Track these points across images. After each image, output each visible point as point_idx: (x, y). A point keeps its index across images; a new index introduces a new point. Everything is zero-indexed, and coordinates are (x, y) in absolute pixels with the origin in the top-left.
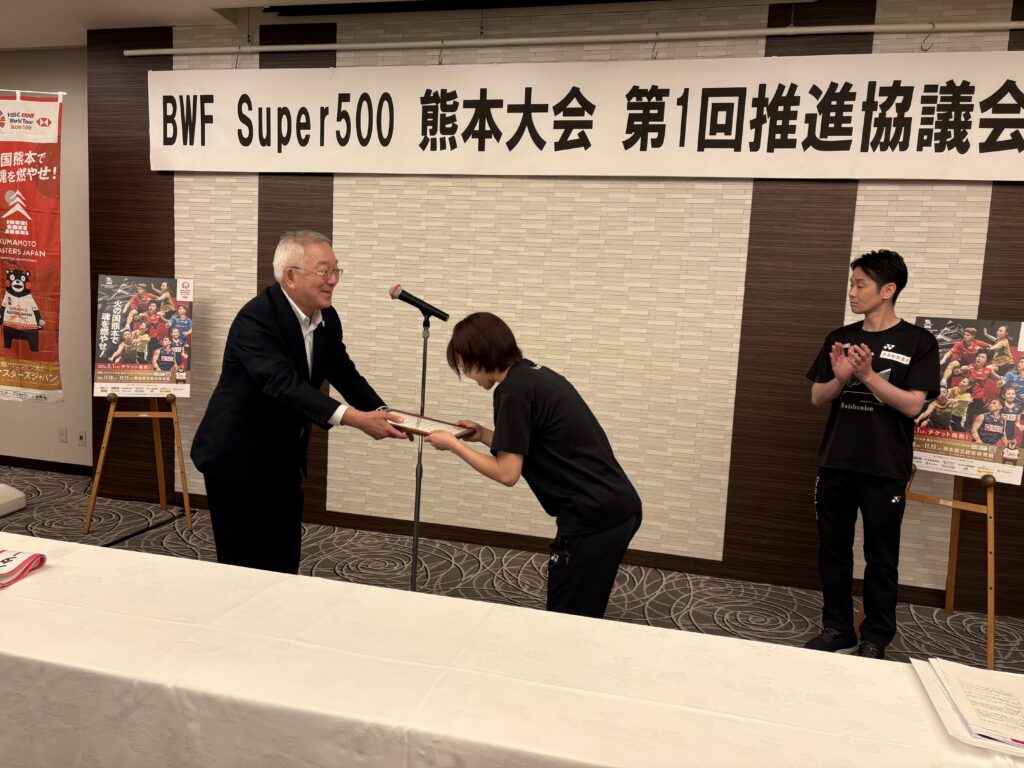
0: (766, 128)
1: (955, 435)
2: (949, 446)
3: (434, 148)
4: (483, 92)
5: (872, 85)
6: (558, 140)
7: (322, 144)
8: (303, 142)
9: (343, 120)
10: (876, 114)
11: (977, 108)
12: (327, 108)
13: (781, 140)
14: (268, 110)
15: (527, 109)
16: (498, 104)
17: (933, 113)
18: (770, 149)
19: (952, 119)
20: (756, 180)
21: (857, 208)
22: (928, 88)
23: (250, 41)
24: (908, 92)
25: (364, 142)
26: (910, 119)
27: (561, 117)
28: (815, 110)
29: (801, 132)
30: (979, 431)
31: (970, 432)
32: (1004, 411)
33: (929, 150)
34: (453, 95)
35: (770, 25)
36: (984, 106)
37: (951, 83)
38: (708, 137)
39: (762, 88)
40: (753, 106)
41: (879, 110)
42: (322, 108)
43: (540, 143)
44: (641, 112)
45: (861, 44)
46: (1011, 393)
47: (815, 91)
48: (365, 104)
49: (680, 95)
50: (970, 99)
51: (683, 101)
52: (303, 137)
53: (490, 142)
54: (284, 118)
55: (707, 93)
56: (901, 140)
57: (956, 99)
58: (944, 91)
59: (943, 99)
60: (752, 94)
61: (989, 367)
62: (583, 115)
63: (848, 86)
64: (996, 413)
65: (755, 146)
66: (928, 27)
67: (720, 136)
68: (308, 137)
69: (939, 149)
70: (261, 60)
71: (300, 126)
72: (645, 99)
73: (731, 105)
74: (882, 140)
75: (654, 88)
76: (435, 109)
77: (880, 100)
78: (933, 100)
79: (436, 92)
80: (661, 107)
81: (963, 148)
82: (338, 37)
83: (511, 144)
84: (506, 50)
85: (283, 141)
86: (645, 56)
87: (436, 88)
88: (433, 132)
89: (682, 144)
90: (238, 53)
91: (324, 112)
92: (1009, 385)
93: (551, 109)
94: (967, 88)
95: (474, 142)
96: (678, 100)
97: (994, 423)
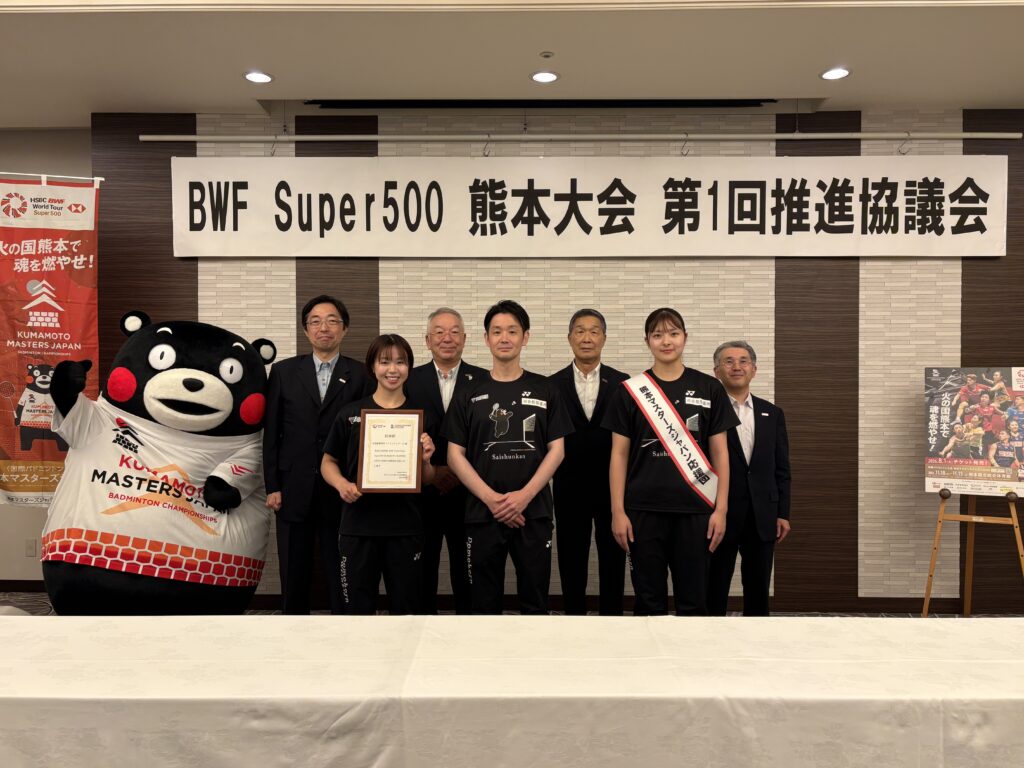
0: (784, 214)
1: (976, 462)
2: (973, 472)
3: (484, 233)
4: (531, 182)
5: (865, 181)
6: (603, 225)
7: (368, 229)
8: (348, 227)
9: (390, 207)
10: (870, 204)
11: (947, 199)
12: (373, 195)
13: (797, 225)
14: (309, 196)
15: (573, 198)
16: (546, 193)
17: (914, 203)
18: (789, 232)
19: (929, 208)
20: (777, 258)
21: (861, 280)
22: (909, 184)
23: (286, 131)
24: (894, 187)
25: (413, 228)
26: (897, 208)
27: (604, 205)
28: (823, 201)
29: (813, 219)
30: (995, 457)
31: (988, 459)
32: (1012, 439)
33: (914, 233)
34: (502, 185)
35: (778, 131)
36: (953, 197)
37: (926, 180)
38: (737, 222)
39: (779, 182)
40: (773, 196)
41: (873, 201)
42: (367, 195)
43: (587, 228)
44: (677, 200)
45: (852, 148)
46: (1014, 425)
47: (821, 185)
48: (413, 192)
49: (711, 186)
50: (941, 192)
51: (713, 191)
52: (348, 222)
53: (538, 228)
54: (327, 205)
55: (733, 185)
56: (892, 224)
57: (931, 192)
58: (921, 185)
59: (921, 192)
60: (771, 186)
61: (992, 405)
62: (625, 203)
63: (847, 181)
64: (1006, 441)
65: (776, 230)
66: (905, 135)
67: (747, 221)
68: (352, 222)
69: (922, 232)
70: (297, 149)
71: (344, 212)
72: (680, 190)
73: (755, 195)
74: (877, 224)
75: (688, 180)
76: (484, 198)
77: (873, 193)
78: (913, 193)
79: (485, 183)
80: (694, 196)
81: (940, 231)
82: (380, 129)
83: (560, 229)
84: (548, 145)
85: (325, 226)
86: (674, 152)
87: (485, 178)
88: (483, 218)
89: (715, 228)
90: (275, 142)
91: (370, 199)
92: (1011, 418)
93: (595, 198)
94: (938, 183)
95: (523, 227)
96: (709, 190)
97: (1005, 450)
